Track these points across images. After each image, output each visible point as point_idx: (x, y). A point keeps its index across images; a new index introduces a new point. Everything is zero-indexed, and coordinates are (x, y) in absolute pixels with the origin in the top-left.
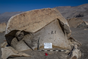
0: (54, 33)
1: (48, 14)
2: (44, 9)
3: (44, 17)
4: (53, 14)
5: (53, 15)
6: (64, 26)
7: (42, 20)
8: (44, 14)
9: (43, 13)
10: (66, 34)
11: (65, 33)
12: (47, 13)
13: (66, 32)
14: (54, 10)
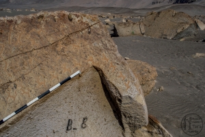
0: (79, 127)
1: (56, 44)
2: (42, 17)
3: (32, 61)
4: (78, 43)
5: (76, 46)
6: (120, 101)
7: (23, 77)
8: (35, 43)
9: (34, 35)
10: (128, 130)
11: (126, 126)
12: (51, 40)
13: (129, 123)
14: (84, 20)
